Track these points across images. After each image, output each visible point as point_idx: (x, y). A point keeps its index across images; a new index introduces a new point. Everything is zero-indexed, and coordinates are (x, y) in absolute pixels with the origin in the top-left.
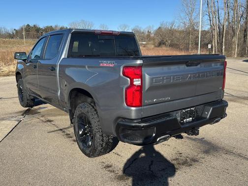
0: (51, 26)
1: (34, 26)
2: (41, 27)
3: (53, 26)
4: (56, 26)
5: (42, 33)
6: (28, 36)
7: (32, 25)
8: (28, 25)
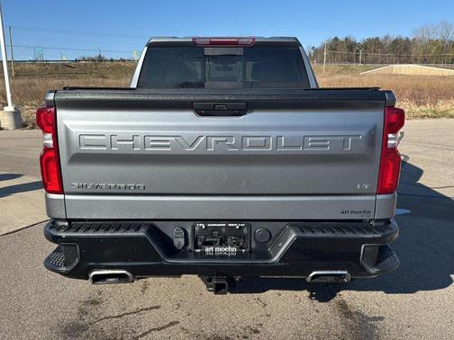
0: (377, 38)
1: (346, 39)
2: (358, 42)
3: (381, 36)
4: (386, 38)
5: (358, 51)
6: (331, 59)
7: (341, 38)
8: (336, 39)
